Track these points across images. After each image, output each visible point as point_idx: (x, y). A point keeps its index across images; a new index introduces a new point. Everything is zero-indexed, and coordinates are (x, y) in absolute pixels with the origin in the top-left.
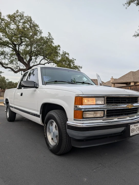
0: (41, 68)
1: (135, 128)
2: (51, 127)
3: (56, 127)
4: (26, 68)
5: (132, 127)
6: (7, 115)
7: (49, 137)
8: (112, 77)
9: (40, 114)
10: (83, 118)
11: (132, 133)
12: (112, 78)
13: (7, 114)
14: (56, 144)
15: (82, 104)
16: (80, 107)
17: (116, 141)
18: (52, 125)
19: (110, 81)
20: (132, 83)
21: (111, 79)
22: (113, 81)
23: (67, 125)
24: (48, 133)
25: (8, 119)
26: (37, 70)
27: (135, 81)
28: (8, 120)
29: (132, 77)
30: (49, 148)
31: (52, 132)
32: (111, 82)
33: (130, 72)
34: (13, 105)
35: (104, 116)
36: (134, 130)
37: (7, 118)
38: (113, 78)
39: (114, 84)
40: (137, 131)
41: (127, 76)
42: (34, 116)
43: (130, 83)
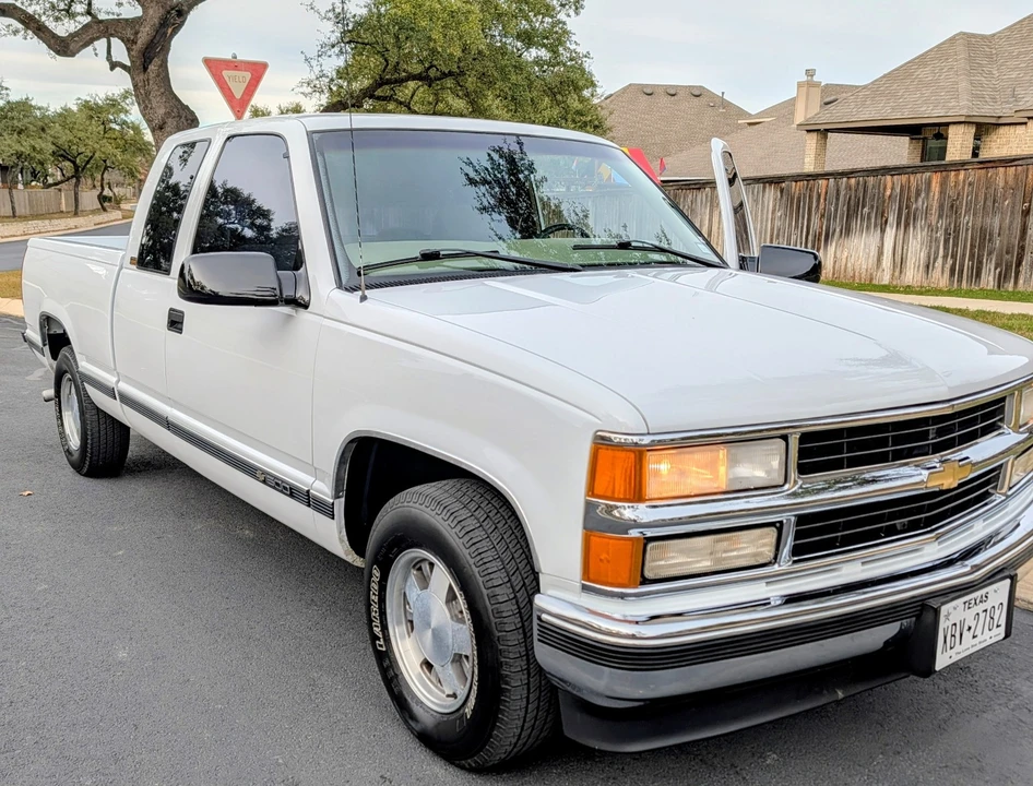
0: (310, 134)
1: (969, 617)
2: (414, 592)
3: (451, 597)
4: (138, 12)
5: (952, 613)
6: (68, 431)
7: (408, 653)
8: (810, 73)
9: (337, 497)
10: (645, 581)
11: (950, 652)
12: (809, 84)
13: (60, 418)
14: (456, 703)
15: (637, 495)
16: (628, 512)
17: (840, 694)
18: (424, 582)
19: (792, 102)
20: (961, 128)
21: (800, 85)
22: (815, 109)
23: (535, 621)
24: (397, 632)
25: (76, 456)
26: (287, 156)
27: (986, 110)
28: (73, 465)
29: (963, 85)
30: (406, 722)
31: (429, 625)
32: (799, 118)
33: (953, 39)
34: (109, 379)
35: (776, 558)
36: (960, 631)
37: (68, 452)
38: (815, 79)
39: (824, 133)
40: (978, 632)
41: (923, 73)
42: (291, 495)
43: (939, 131)
